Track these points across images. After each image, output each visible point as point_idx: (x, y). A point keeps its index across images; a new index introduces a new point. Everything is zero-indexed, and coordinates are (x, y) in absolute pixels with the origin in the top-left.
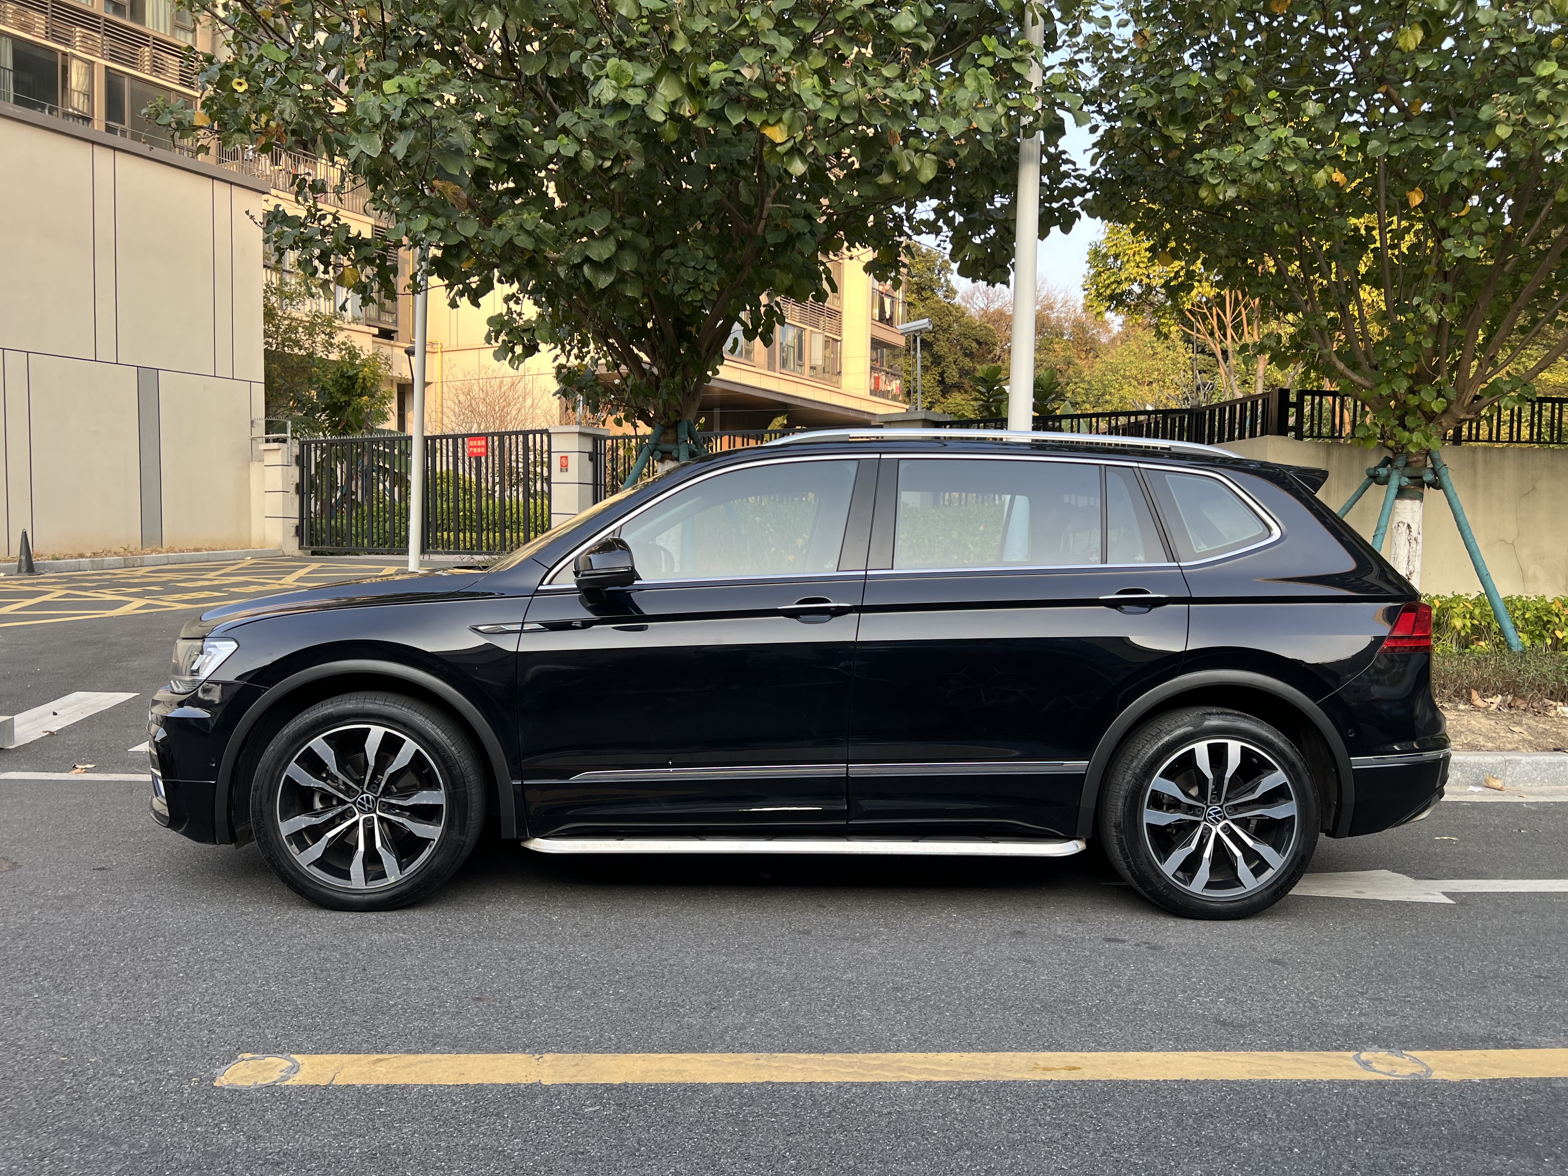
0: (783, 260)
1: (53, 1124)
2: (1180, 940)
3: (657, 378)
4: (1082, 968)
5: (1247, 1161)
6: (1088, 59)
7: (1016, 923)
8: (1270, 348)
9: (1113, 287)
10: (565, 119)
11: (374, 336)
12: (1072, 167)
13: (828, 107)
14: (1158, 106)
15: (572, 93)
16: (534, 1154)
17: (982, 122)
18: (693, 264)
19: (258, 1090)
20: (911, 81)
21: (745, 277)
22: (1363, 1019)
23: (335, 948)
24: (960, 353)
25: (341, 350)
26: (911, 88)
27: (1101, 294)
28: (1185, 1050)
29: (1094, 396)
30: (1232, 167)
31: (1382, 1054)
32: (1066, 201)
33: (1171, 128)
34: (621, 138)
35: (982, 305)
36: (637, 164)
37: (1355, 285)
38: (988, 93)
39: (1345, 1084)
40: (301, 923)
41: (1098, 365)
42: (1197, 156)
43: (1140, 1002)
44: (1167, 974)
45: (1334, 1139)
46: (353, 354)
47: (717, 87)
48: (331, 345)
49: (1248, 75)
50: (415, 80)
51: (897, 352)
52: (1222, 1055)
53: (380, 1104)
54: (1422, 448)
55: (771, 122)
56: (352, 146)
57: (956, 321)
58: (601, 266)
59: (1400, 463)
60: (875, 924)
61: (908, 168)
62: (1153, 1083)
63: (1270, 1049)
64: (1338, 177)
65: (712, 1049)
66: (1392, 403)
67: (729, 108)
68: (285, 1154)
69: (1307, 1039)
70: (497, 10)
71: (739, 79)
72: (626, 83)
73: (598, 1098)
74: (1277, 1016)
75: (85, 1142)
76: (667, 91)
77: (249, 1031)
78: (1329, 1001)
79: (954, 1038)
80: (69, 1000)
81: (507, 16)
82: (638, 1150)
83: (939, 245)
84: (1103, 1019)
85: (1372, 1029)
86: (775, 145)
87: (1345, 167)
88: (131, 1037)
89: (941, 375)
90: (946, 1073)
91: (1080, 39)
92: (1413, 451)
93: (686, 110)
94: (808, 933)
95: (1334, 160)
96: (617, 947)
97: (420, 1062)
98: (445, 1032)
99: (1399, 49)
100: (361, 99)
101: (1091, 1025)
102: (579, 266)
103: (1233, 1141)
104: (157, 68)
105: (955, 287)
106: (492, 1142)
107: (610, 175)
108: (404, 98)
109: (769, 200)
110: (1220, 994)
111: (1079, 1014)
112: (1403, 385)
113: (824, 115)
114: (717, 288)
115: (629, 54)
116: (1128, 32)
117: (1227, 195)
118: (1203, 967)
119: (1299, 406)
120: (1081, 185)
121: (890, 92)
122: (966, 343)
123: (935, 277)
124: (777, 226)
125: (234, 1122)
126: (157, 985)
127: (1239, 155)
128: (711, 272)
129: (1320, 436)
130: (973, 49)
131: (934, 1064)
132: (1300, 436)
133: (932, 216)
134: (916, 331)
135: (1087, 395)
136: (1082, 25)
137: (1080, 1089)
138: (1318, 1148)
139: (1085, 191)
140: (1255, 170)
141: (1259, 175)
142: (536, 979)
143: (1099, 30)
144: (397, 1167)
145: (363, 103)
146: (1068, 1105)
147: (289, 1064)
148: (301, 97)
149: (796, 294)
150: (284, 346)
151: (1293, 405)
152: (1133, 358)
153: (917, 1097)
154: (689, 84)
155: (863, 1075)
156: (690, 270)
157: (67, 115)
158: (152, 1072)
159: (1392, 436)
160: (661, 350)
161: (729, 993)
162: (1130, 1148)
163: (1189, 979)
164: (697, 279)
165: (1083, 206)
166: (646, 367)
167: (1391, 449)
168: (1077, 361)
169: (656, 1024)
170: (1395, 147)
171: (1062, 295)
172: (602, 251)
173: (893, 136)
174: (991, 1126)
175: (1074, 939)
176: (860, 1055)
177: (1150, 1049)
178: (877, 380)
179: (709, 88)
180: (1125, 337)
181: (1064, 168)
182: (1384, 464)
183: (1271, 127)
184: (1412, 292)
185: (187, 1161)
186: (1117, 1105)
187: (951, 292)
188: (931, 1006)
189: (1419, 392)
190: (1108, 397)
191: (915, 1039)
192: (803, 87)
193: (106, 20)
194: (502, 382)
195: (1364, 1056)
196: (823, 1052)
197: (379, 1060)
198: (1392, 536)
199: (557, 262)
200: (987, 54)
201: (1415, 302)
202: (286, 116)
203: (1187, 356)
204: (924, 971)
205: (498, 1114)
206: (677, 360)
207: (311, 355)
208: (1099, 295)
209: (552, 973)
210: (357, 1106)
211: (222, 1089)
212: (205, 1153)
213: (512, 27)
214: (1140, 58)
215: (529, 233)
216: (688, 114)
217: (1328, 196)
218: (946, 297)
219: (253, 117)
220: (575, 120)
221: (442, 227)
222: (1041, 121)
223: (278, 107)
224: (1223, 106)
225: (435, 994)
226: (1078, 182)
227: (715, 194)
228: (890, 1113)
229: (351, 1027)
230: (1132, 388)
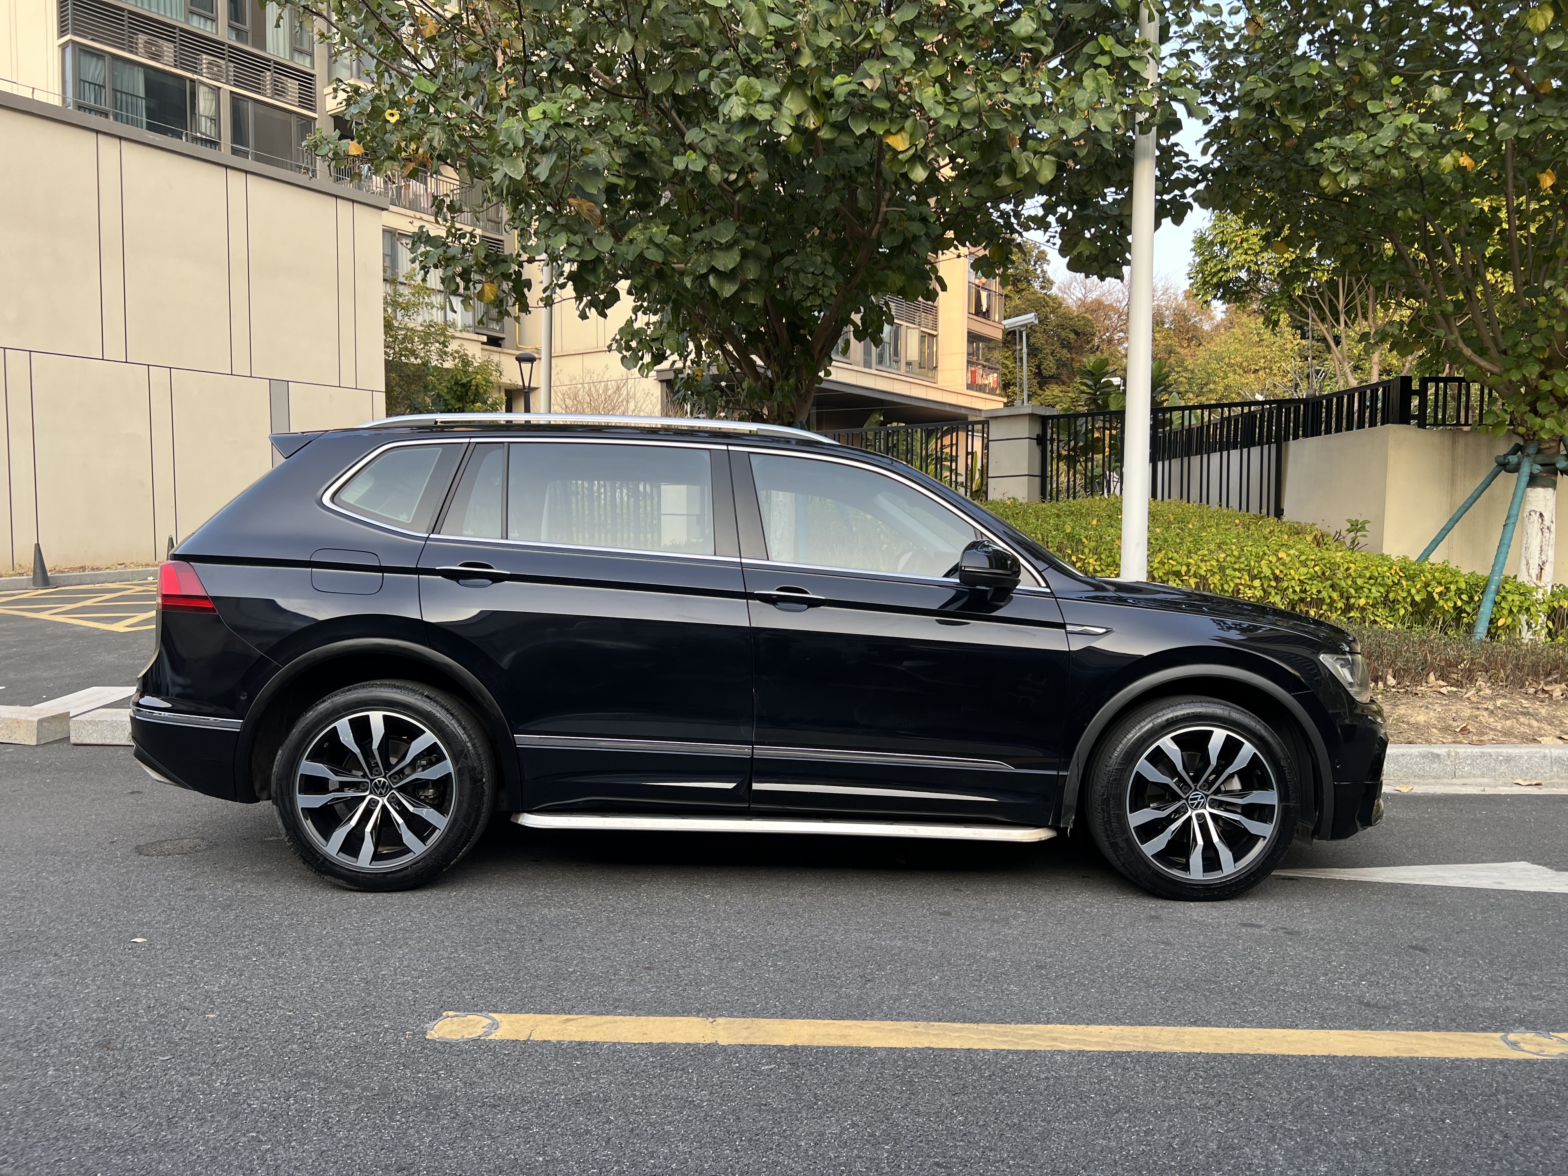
0: (896, 262)
1: (291, 1070)
2: (1318, 926)
3: (770, 379)
4: (1221, 951)
5: (1400, 1130)
6: (1198, 48)
7: (1151, 909)
8: (1392, 336)
9: (1222, 274)
10: (692, 135)
11: (483, 343)
12: (1184, 158)
13: (949, 114)
14: (1276, 97)
15: (697, 108)
16: (721, 1104)
17: (1101, 122)
18: (812, 270)
19: (466, 1043)
20: (1031, 85)
21: (859, 280)
22: (1508, 1003)
23: (511, 921)
24: (1057, 344)
25: (454, 358)
26: (1031, 92)
27: (1208, 282)
28: (1331, 1028)
29: (1197, 384)
30: (1354, 155)
31: (1530, 1035)
32: (1177, 192)
33: (1290, 117)
34: (745, 151)
35: (1080, 296)
36: (760, 176)
37: (1482, 267)
38: (1107, 92)
39: (1493, 1063)
40: (476, 898)
41: (1201, 353)
42: (1318, 145)
43: (1281, 984)
44: (1307, 958)
45: (1485, 1112)
46: (466, 362)
47: (842, 99)
48: (446, 353)
49: (1371, 61)
50: (558, 105)
51: (992, 345)
52: (1368, 1034)
53: (576, 1058)
54: (1555, 435)
55: (893, 131)
56: (496, 170)
57: (1053, 312)
58: (725, 276)
59: (1531, 450)
60: (1012, 907)
61: (1027, 170)
62: (1301, 1058)
63: (1416, 1029)
64: (1465, 161)
65: (872, 1017)
66: (1523, 390)
67: (853, 119)
68: (500, 1098)
69: (1453, 1020)
70: (627, 34)
71: (862, 91)
72: (755, 99)
73: (772, 1058)
74: (1421, 999)
75: (322, 1085)
76: (793, 105)
77: (447, 992)
78: (1473, 986)
79: (1102, 1012)
80: (284, 963)
81: (636, 37)
82: (816, 1104)
83: (1048, 241)
84: (1247, 998)
85: (1518, 1012)
86: (896, 153)
87: (1471, 149)
88: (345, 995)
89: (1038, 367)
90: (1097, 1043)
91: (1190, 28)
92: (1546, 437)
93: (811, 123)
94: (949, 914)
95: (1461, 145)
96: (769, 924)
97: (606, 1023)
98: (624, 997)
99: (1529, 30)
100: (505, 125)
101: (1235, 1003)
102: (705, 276)
103: (1385, 1112)
104: (279, 92)
105: (1052, 278)
106: (681, 1093)
107: (735, 187)
108: (548, 123)
109: (883, 204)
110: (1362, 978)
111: (1221, 992)
112: (1533, 371)
113: (945, 122)
114: (835, 293)
115: (756, 71)
116: (1240, 19)
117: (1349, 183)
118: (1342, 952)
119: (1422, 393)
120: (1193, 176)
121: (1010, 97)
122: (1063, 334)
123: (1031, 268)
124: (893, 230)
125: (450, 1070)
126: (360, 951)
127: (1361, 143)
128: (829, 278)
129: (1444, 424)
130: (1089, 49)
131: (1085, 1035)
132: (1422, 425)
133: (1040, 212)
134: (1022, 326)
135: (1190, 384)
136: (1191, 14)
137: (1230, 1062)
138: (1469, 1119)
139: (1197, 181)
140: (1378, 157)
141: (1382, 162)
142: (698, 951)
143: (1210, 18)
144: (601, 1111)
145: (507, 129)
146: (1219, 1076)
147: (489, 1021)
148: (449, 125)
149: (906, 293)
150: (401, 355)
151: (1416, 392)
152: (1238, 346)
153: (1071, 1064)
154: (814, 98)
155: (1018, 1044)
156: (810, 276)
157: (196, 139)
158: (370, 1025)
159: (1523, 423)
160: (776, 354)
161: (880, 967)
162: (1284, 1115)
163: (1329, 963)
164: (816, 284)
165: (1196, 197)
166: (761, 371)
167: (1522, 436)
168: (1179, 350)
169: (817, 994)
170: (1525, 128)
171: (1162, 283)
172: (727, 261)
173: (1013, 139)
174: (1146, 1092)
175: (1211, 924)
176: (1013, 1026)
177: (1296, 1027)
178: (973, 373)
179: (833, 101)
180: (1229, 325)
181: (1176, 160)
182: (1514, 452)
183: (1395, 113)
184: (1542, 274)
185: (415, 1102)
186: (1268, 1077)
187: (1047, 283)
188: (1077, 983)
189: (1551, 377)
190: (1212, 386)
191: (1064, 1013)
192: (924, 96)
193: (230, 47)
194: (606, 386)
195: (1512, 1037)
196: (978, 1022)
197: (568, 1020)
198: (1523, 525)
199: (682, 273)
200: (1103, 52)
201: (1547, 285)
202: (435, 144)
203: (1295, 342)
204: (1065, 951)
205: (683, 1069)
206: (792, 363)
207: (425, 364)
208: (1205, 283)
209: (713, 946)
210: (556, 1059)
211: (434, 1041)
212: (429, 1095)
213: (640, 49)
214: (1254, 45)
215: (658, 246)
216: (812, 127)
217: (1454, 180)
218: (1042, 288)
219: (403, 144)
220: (703, 135)
221: (580, 244)
222: (1158, 117)
223: (428, 136)
224: (1344, 93)
225: (609, 963)
226: (1190, 174)
227: (833, 202)
228: (1047, 1078)
229: (538, 991)
230: (1237, 377)
